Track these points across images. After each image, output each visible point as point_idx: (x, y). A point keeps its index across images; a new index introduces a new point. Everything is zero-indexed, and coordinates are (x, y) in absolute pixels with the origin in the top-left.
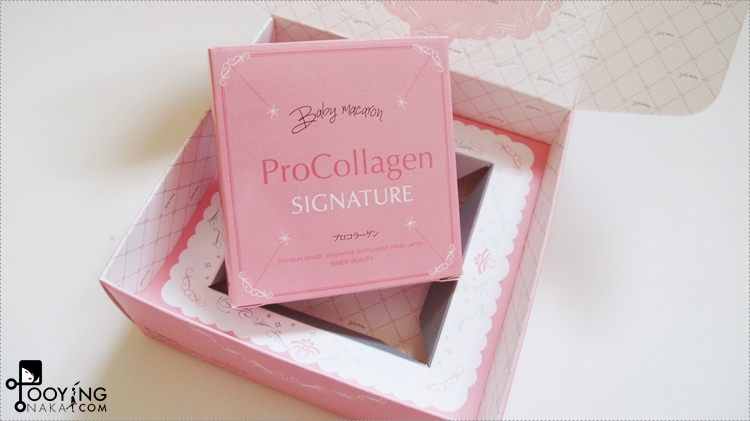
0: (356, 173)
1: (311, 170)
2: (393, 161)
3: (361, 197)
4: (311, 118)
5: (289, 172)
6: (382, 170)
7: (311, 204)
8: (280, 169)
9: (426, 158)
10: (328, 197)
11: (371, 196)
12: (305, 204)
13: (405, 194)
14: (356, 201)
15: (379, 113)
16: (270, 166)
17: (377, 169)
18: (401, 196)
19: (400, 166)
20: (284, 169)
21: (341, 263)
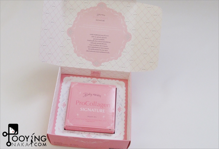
0: (94, 105)
1: (85, 103)
2: (102, 105)
3: (94, 110)
4: (87, 95)
5: (81, 103)
6: (99, 106)
7: (84, 109)
8: (79, 103)
9: (109, 105)
10: (88, 109)
11: (96, 110)
12: (83, 109)
13: (103, 111)
14: (93, 110)
15: (100, 96)
16: (78, 102)
17: (98, 105)
18: (102, 111)
19: (103, 106)
20: (80, 103)
21: (88, 121)
